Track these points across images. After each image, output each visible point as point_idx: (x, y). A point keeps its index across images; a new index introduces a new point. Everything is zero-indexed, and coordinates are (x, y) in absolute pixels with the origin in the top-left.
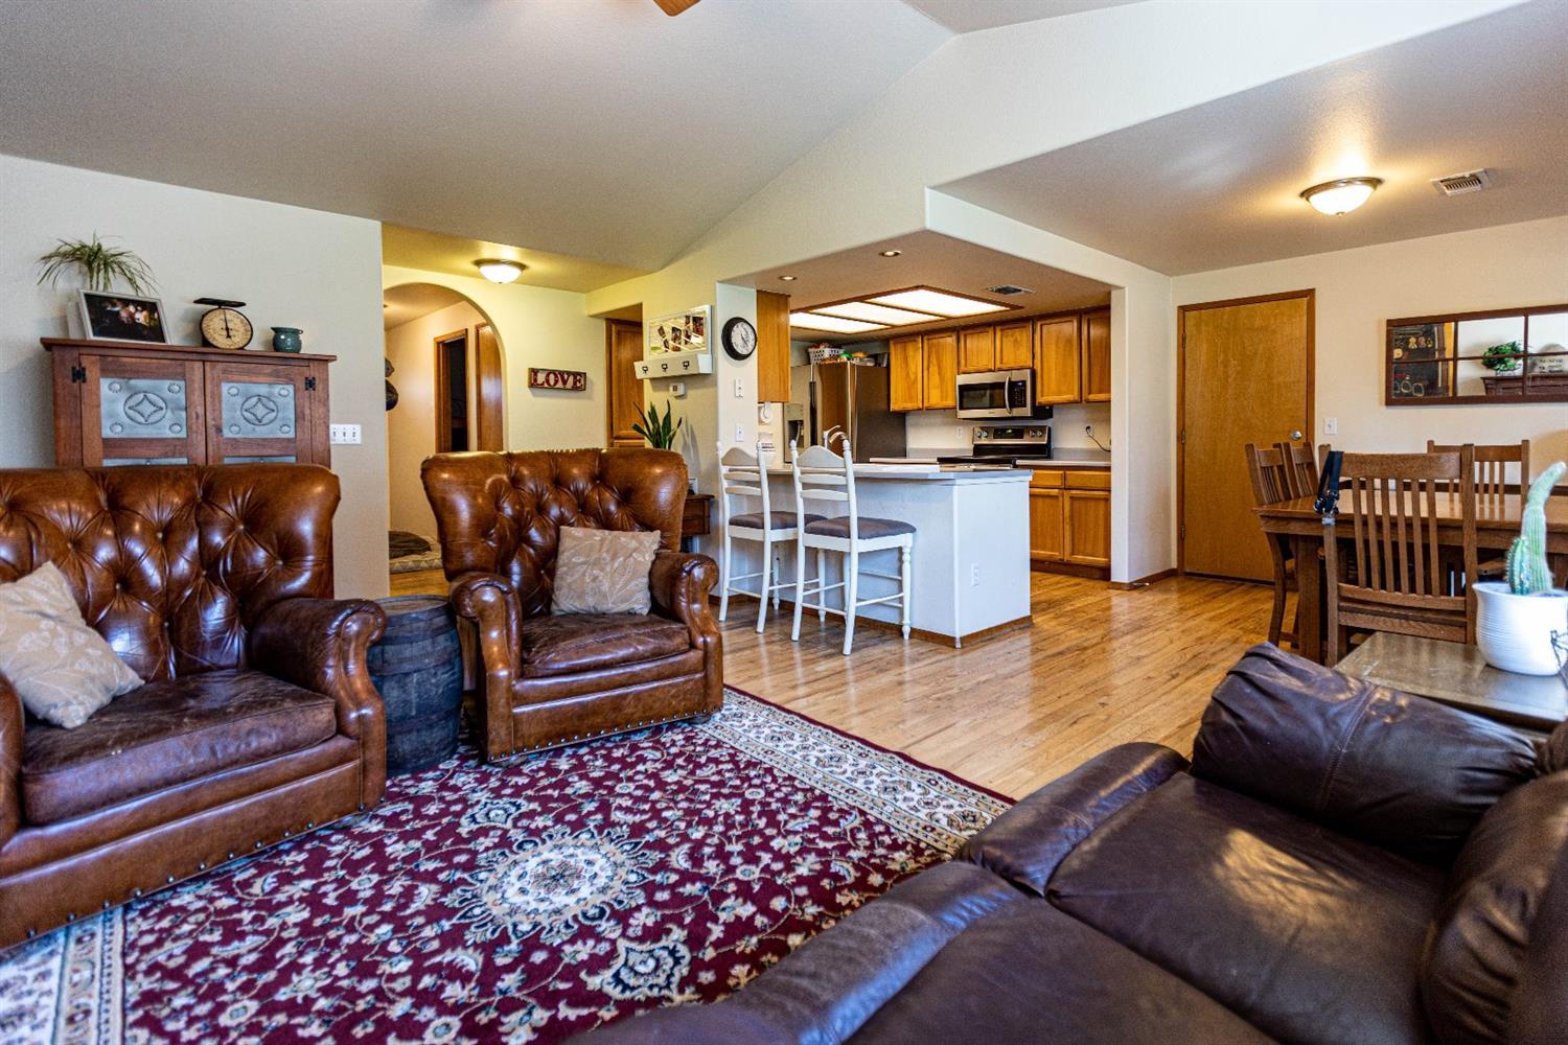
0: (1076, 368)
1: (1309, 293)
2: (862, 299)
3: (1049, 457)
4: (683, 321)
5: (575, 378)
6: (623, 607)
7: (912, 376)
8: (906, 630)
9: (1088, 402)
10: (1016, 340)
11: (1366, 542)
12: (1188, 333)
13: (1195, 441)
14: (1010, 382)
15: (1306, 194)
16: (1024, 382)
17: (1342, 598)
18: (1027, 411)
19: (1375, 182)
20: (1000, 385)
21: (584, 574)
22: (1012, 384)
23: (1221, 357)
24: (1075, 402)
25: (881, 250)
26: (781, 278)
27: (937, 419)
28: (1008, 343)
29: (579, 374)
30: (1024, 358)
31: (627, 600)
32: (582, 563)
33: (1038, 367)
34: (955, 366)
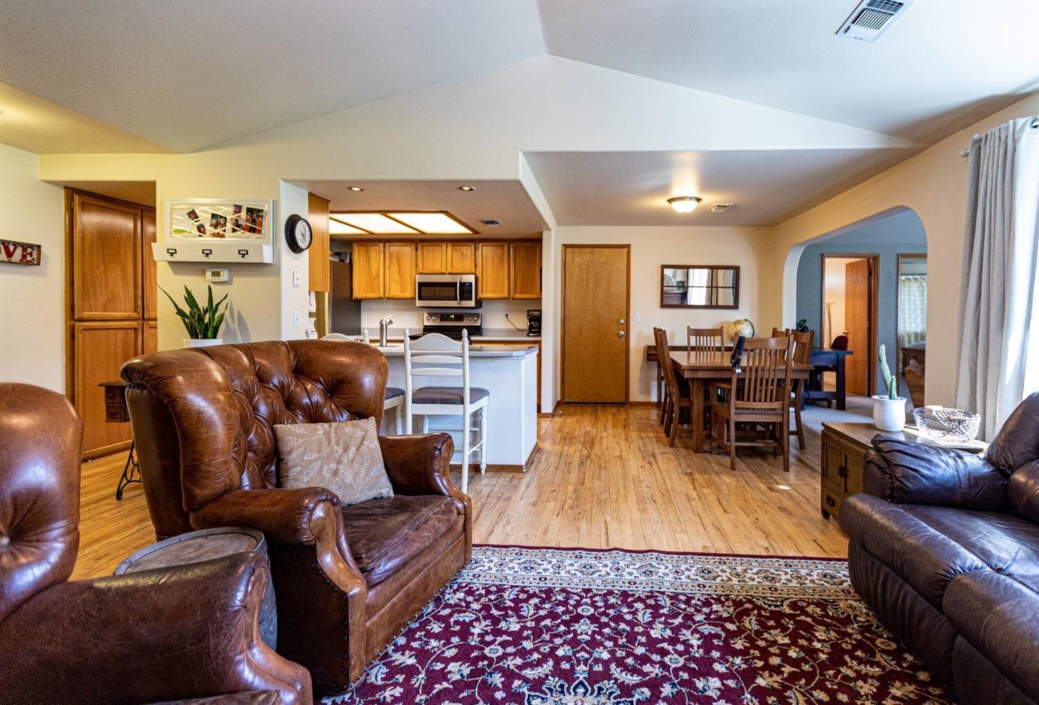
0: (506, 276)
1: (628, 246)
2: (384, 213)
3: (481, 335)
4: (232, 209)
5: (24, 250)
6: (371, 494)
7: (374, 273)
8: (483, 467)
9: (514, 299)
10: (463, 254)
11: (750, 379)
12: (567, 261)
13: (569, 323)
14: (461, 283)
15: (670, 201)
16: (471, 284)
17: (737, 408)
18: (472, 303)
19: (698, 200)
20: (454, 284)
21: (321, 470)
22: (462, 284)
23: (585, 277)
24: (505, 299)
25: (460, 186)
26: (350, 189)
27: (390, 306)
28: (457, 255)
29: (31, 246)
30: (469, 265)
31: (372, 488)
32: (316, 460)
33: (479, 273)
34: (414, 268)
